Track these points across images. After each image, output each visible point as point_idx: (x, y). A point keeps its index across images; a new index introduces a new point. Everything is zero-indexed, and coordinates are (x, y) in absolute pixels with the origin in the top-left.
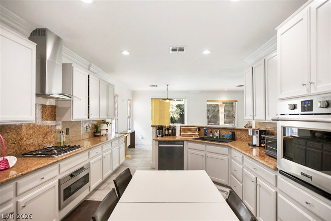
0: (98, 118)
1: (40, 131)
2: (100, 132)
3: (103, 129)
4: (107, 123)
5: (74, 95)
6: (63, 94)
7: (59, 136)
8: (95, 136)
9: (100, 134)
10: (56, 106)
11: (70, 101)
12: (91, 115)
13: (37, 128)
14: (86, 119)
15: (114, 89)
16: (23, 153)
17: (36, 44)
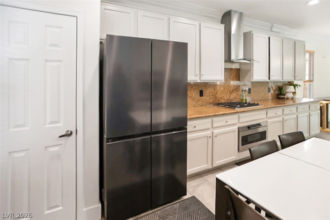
0: (281, 79)
1: (228, 88)
2: (284, 95)
3: (289, 92)
4: (295, 86)
5: (254, 59)
6: (244, 59)
7: (242, 94)
8: (279, 98)
9: (284, 96)
10: (239, 69)
11: (250, 64)
12: (272, 76)
13: (226, 86)
14: (267, 80)
15: (304, 46)
16: (217, 103)
17: (224, 25)
